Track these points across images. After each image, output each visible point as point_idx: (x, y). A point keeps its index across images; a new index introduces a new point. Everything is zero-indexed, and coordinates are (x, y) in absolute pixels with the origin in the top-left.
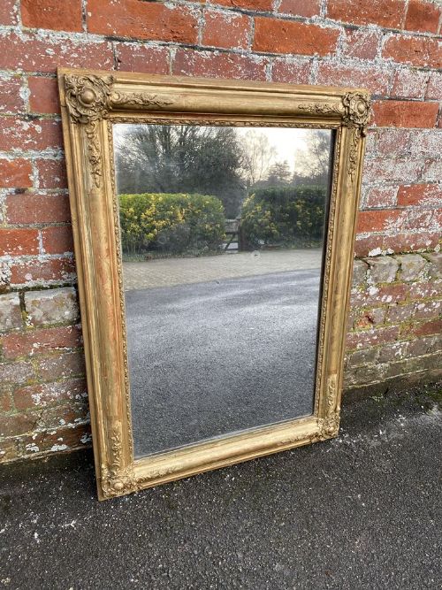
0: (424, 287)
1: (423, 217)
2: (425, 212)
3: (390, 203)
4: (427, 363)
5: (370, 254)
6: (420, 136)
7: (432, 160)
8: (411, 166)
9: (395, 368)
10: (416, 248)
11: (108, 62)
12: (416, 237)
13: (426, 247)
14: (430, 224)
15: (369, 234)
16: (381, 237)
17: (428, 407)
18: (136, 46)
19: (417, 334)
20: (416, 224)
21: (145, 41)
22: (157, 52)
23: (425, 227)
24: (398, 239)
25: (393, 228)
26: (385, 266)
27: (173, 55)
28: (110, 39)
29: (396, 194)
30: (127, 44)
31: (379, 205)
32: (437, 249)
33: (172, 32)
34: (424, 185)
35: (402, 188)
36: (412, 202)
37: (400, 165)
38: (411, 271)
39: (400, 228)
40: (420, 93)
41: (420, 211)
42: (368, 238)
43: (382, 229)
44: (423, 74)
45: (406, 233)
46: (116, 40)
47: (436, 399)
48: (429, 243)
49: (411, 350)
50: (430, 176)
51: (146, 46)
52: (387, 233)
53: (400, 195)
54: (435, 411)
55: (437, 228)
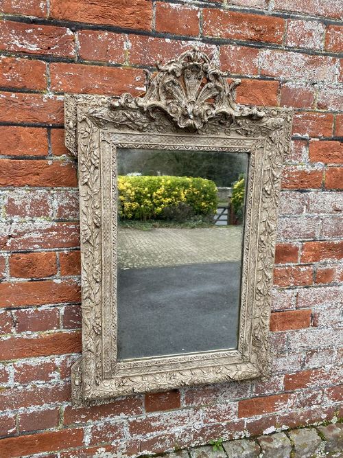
1: (314, 397)
2: (315, 392)
3: (278, 389)
5: (264, 432)
6: (297, 335)
7: (313, 352)
8: (293, 358)
10: (311, 422)
11: (8, 324)
12: (309, 414)
13: (322, 420)
14: (322, 401)
15: (261, 416)
16: (274, 417)
18: (32, 310)
20: (309, 402)
21: (38, 306)
22: (48, 312)
23: (318, 404)
24: (291, 416)
25: (283, 409)
26: (277, 449)
27: (62, 312)
28: (10, 309)
29: (282, 382)
30: (23, 310)
31: (267, 392)
32: (334, 420)
33: (60, 297)
34: (309, 371)
35: (287, 377)
36: (300, 386)
37: (282, 359)
38: (306, 450)
39: (291, 407)
40: (290, 305)
41: (310, 392)
42: (261, 420)
43: (273, 411)
44: (291, 291)
45: (299, 411)
46: (14, 309)
48: (324, 416)
50: (314, 363)
51: (39, 309)
52: (280, 413)
53: (286, 382)
55: (330, 403)
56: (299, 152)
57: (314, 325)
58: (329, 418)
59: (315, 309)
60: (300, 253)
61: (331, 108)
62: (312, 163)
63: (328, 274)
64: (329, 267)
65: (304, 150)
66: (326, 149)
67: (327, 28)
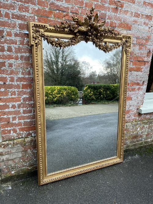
0: (132, 129)
1: (130, 116)
4: (134, 145)
6: (128, 102)
7: (131, 106)
9: (128, 146)
12: (129, 120)
17: (135, 155)
19: (132, 139)
20: (129, 117)
32: (134, 121)
34: (130, 110)
36: (127, 113)
38: (129, 126)
40: (127, 95)
45: (127, 119)
47: (137, 153)
48: (132, 120)
49: (130, 142)
50: (131, 108)
54: (137, 156)
55: (133, 117)
56: (131, 63)
57: (131, 100)
58: (133, 121)
59: (132, 96)
60: (130, 84)
61: (137, 55)
62: (133, 65)
63: (134, 89)
64: (135, 87)
65: (132, 63)
66: (135, 63)
67: (137, 39)
